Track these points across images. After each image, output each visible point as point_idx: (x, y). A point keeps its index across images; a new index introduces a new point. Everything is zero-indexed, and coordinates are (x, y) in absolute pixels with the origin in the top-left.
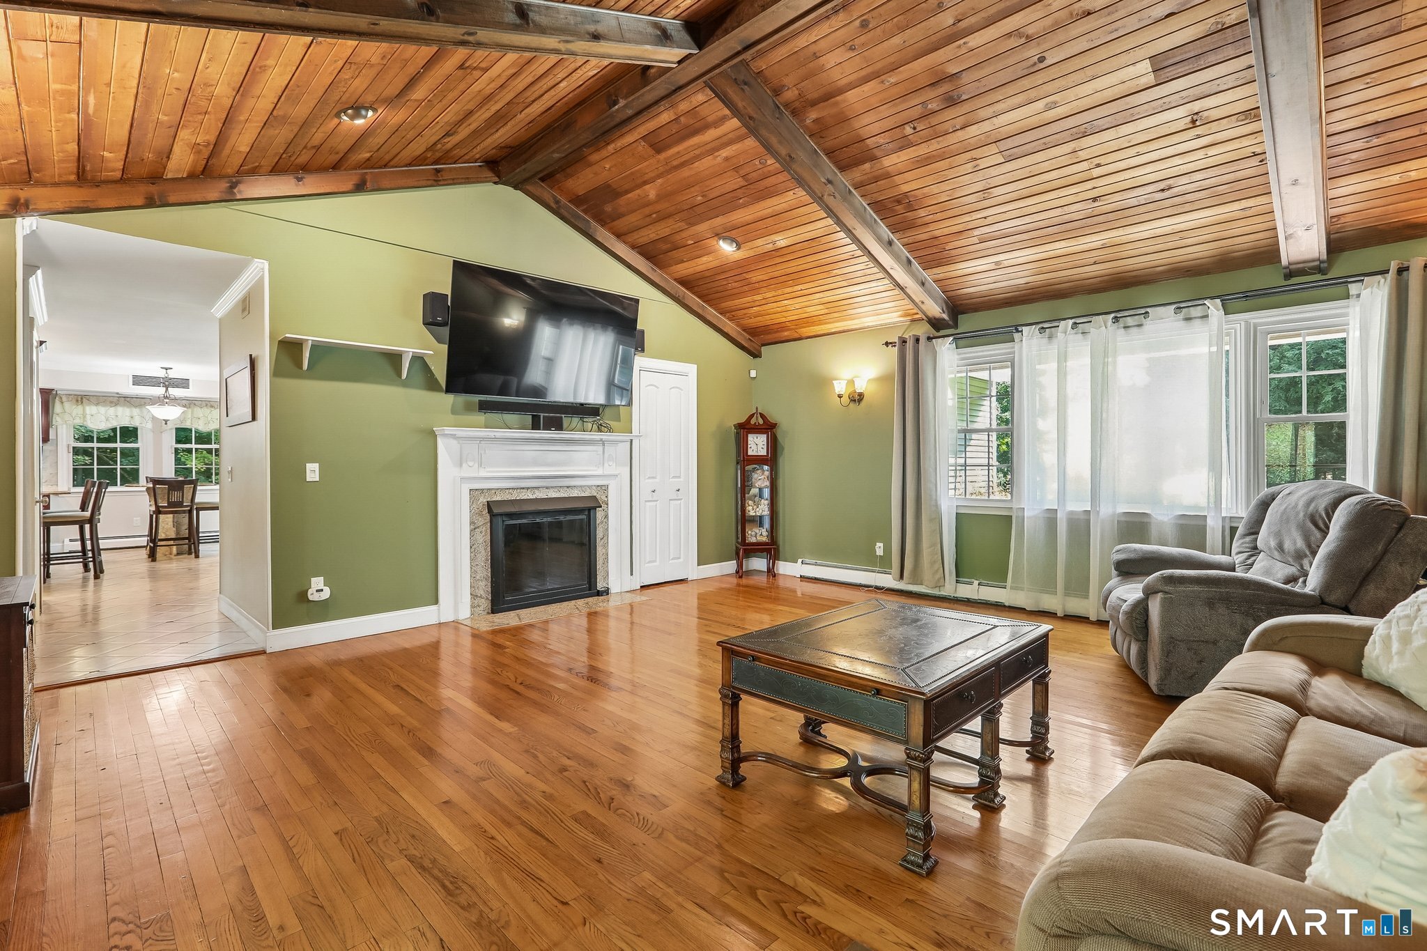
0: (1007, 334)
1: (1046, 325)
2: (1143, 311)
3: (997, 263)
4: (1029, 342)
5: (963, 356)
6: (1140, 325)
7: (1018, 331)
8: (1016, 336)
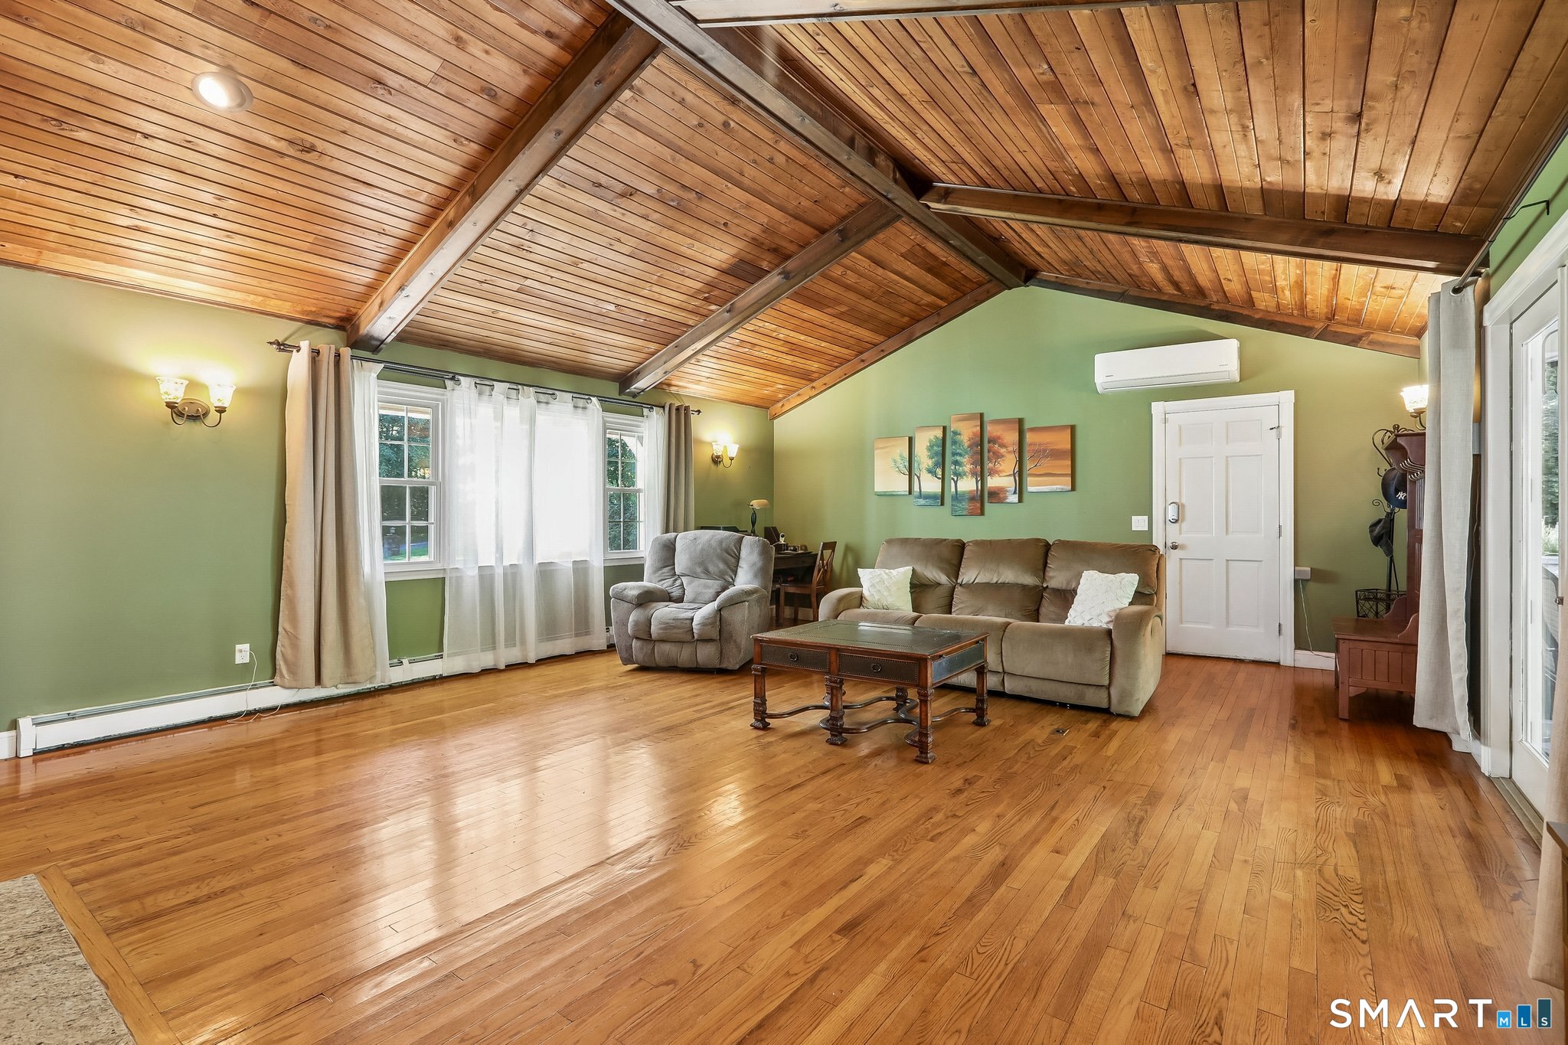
0: (438, 377)
1: (483, 381)
2: (551, 392)
3: (495, 311)
4: (463, 394)
5: (385, 390)
6: (547, 403)
7: (453, 379)
8: (449, 383)
